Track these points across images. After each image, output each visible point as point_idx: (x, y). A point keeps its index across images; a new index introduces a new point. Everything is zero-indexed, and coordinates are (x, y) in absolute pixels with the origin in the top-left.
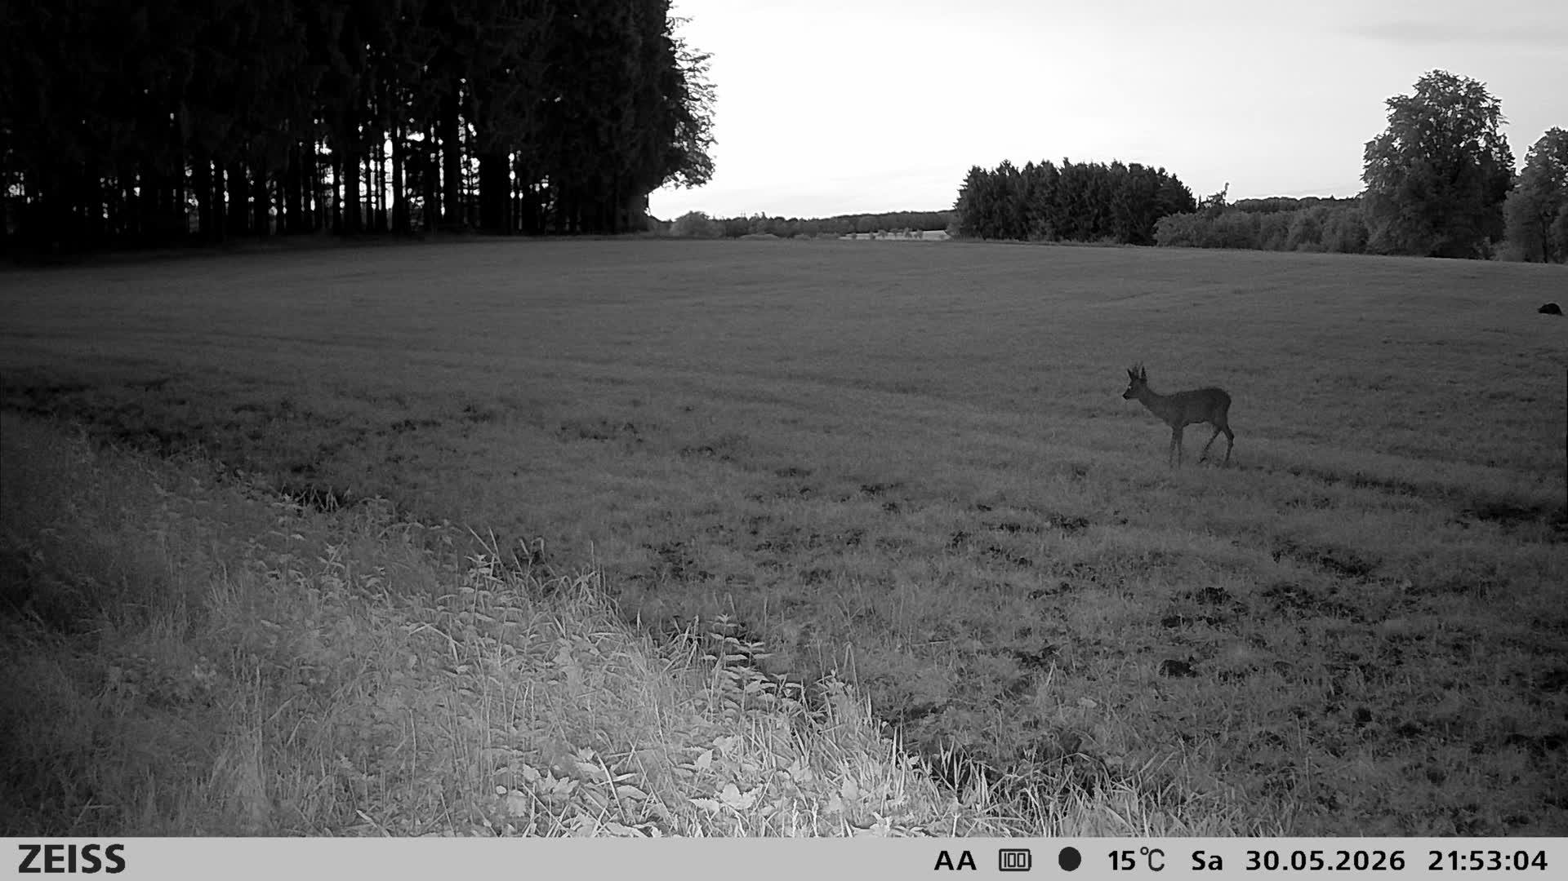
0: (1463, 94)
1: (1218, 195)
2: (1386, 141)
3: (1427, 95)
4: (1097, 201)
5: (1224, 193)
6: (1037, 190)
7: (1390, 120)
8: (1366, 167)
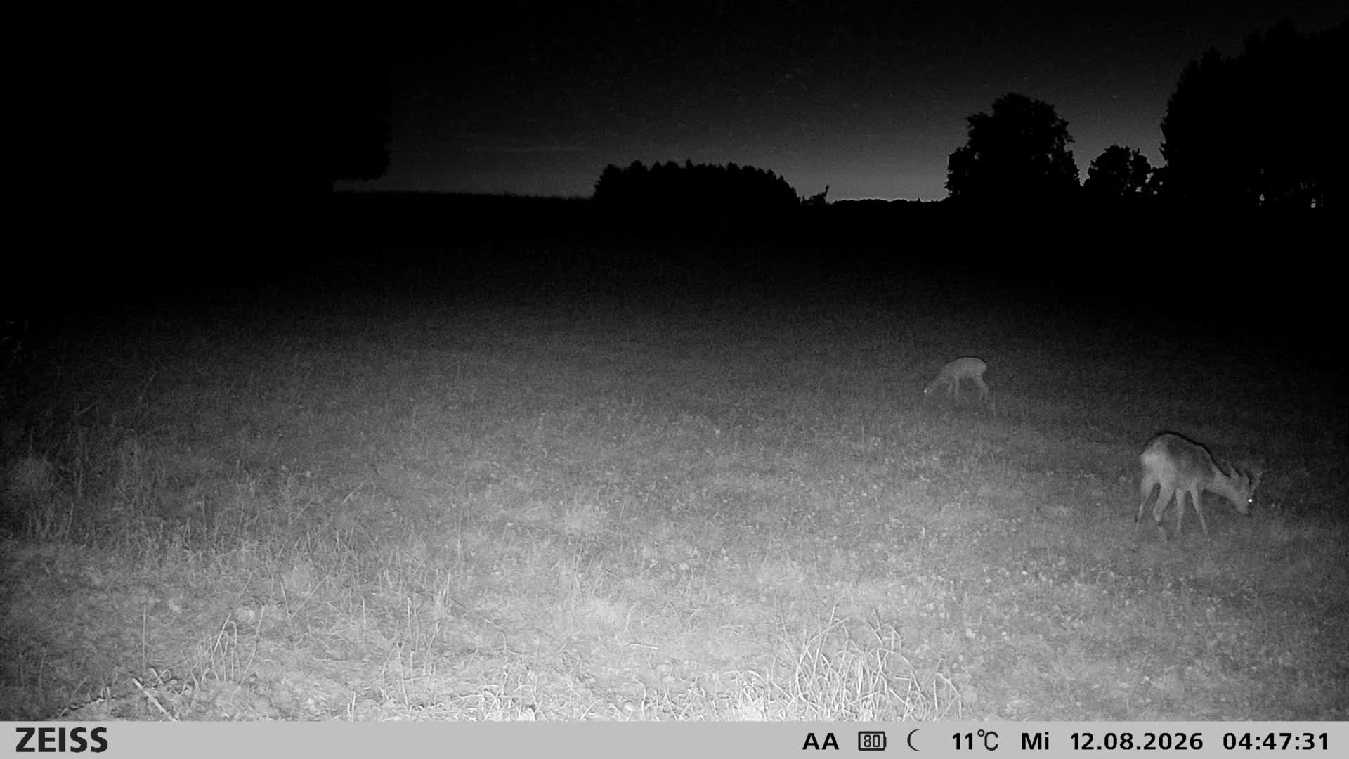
0: (1033, 115)
1: (819, 196)
2: (968, 153)
3: (1002, 114)
5: (825, 194)
7: (970, 136)
8: (949, 176)
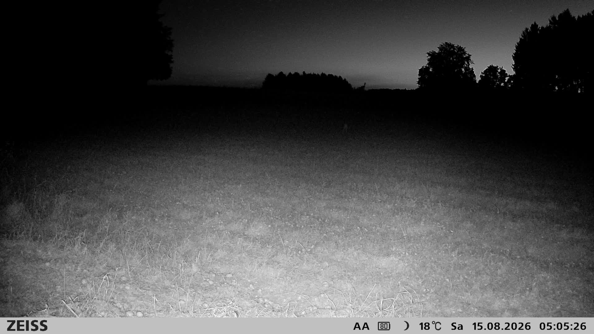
0: (456, 51)
1: (362, 87)
2: (427, 68)
3: (443, 52)
7: (428, 61)
8: (419, 78)
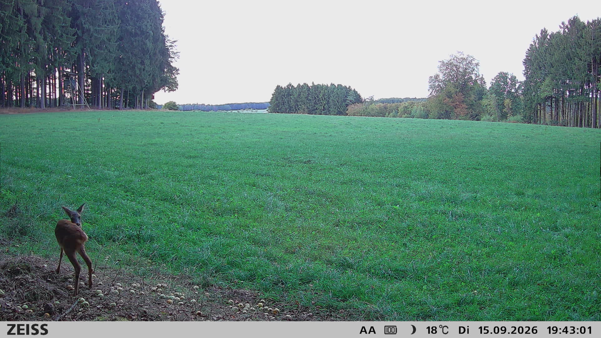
1: (371, 97)
2: (437, 77)
4: (325, 99)
6: (302, 94)
7: (439, 68)
8: (429, 86)
